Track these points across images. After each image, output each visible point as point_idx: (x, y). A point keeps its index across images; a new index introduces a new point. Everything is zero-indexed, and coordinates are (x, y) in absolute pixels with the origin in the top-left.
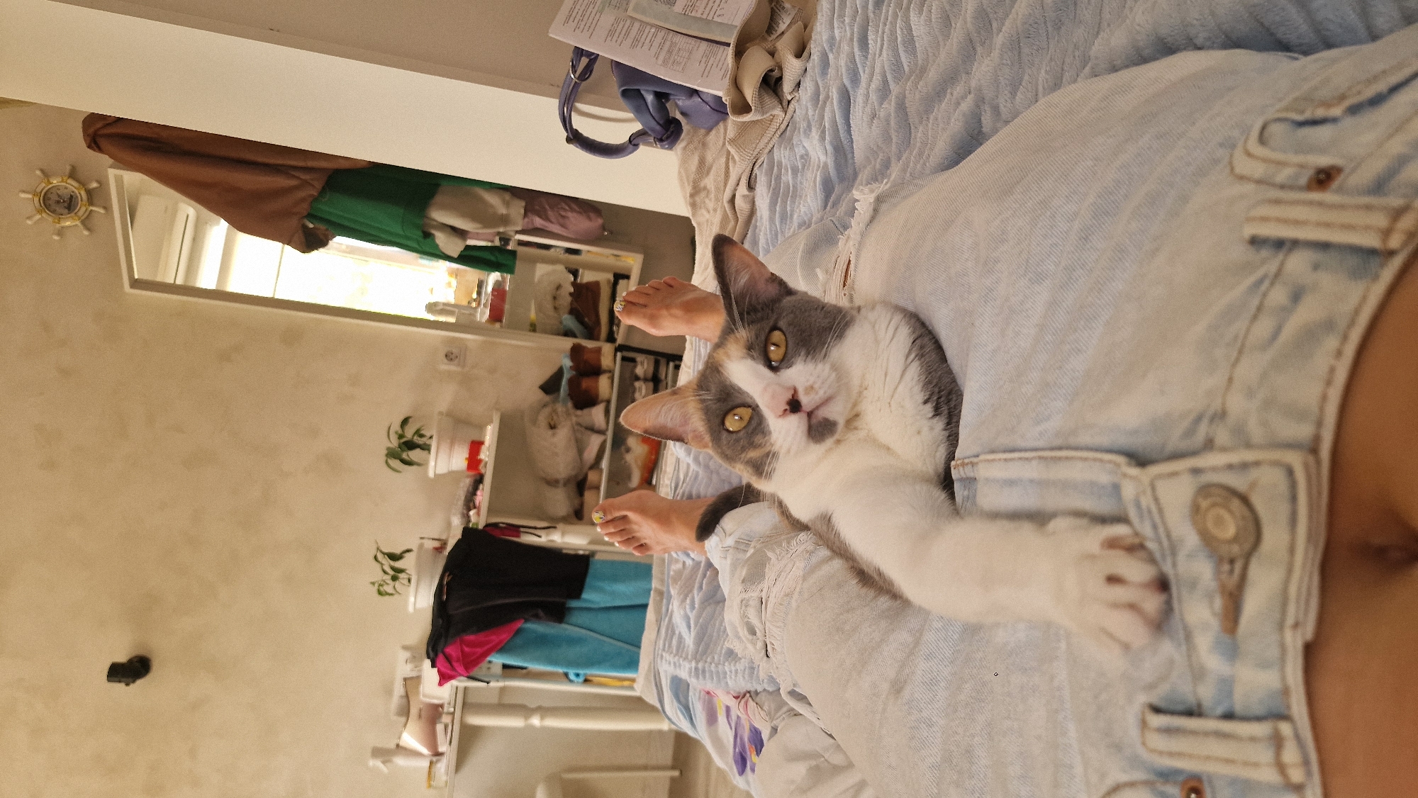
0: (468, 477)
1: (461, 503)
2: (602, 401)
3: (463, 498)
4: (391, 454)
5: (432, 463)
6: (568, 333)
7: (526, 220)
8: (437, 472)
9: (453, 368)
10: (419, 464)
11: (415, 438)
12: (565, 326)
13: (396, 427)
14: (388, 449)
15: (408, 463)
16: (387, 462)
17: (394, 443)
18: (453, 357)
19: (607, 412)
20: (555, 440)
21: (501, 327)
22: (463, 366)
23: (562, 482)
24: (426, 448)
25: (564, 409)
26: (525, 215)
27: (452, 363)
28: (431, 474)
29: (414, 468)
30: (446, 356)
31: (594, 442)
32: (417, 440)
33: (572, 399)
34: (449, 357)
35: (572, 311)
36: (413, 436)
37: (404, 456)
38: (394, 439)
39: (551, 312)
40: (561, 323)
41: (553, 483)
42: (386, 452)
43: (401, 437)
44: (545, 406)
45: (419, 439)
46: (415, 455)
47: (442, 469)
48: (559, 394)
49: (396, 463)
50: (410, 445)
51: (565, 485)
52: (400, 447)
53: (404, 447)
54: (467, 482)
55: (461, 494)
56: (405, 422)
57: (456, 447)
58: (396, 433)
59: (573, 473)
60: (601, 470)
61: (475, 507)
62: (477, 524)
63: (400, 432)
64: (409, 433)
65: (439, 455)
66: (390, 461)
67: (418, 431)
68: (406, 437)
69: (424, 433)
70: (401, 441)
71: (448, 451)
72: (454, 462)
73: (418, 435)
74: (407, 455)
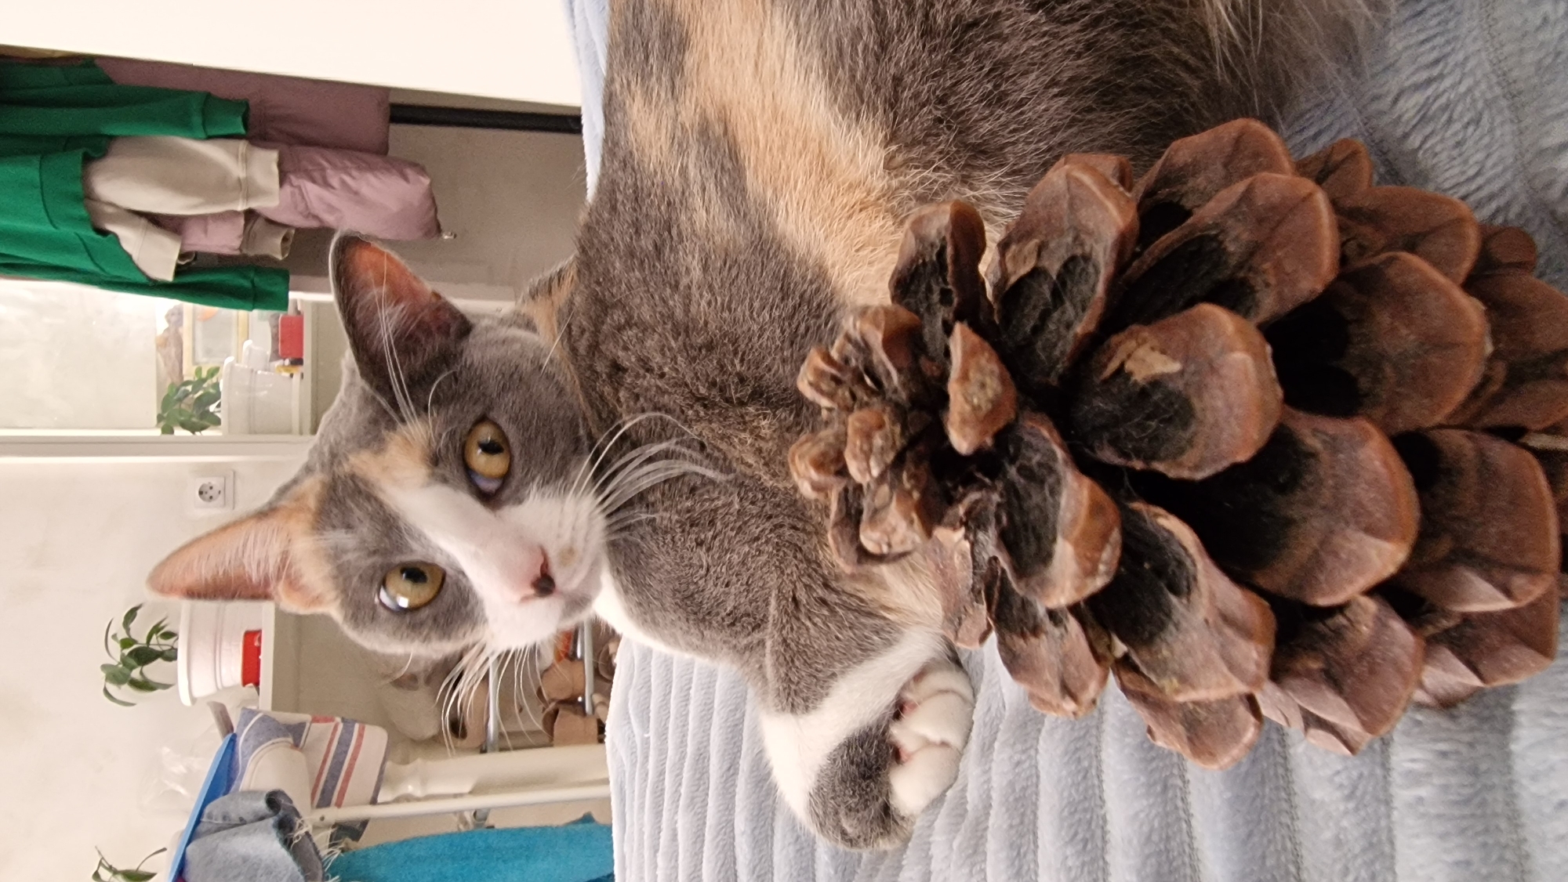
4: (116, 676)
5: (183, 681)
7: (287, 188)
8: (196, 695)
9: (207, 510)
10: (166, 686)
11: (154, 640)
13: (115, 627)
14: (104, 667)
15: (144, 685)
16: (106, 692)
17: (116, 654)
18: (213, 493)
22: (234, 507)
26: (283, 179)
27: (212, 504)
29: (159, 692)
30: (201, 493)
32: (157, 643)
34: (206, 494)
36: (150, 637)
37: (135, 674)
38: (115, 647)
42: (103, 675)
43: (126, 643)
45: (162, 641)
46: (154, 671)
47: (204, 688)
49: (123, 691)
50: (144, 656)
52: (123, 660)
53: (132, 662)
56: (131, 615)
57: (225, 645)
58: (117, 637)
63: (123, 635)
64: (140, 633)
65: (194, 665)
66: (112, 688)
67: (156, 629)
68: (135, 642)
69: (166, 630)
70: (127, 651)
71: (210, 655)
72: (224, 671)
73: (154, 637)
74: (141, 673)
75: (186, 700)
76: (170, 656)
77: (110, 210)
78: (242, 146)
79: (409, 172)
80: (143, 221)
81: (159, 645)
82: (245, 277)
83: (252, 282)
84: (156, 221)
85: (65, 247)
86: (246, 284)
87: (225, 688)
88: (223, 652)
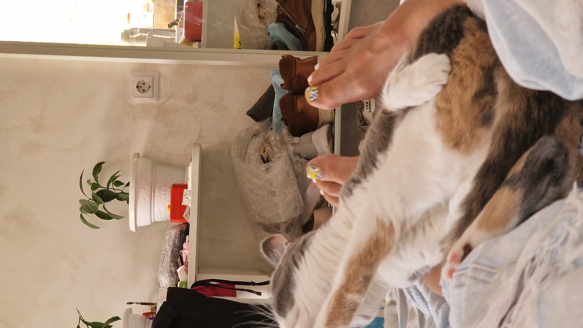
0: (173, 228)
1: (168, 259)
2: (323, 124)
3: (169, 253)
5: (132, 215)
6: (277, 45)
8: (139, 225)
9: (146, 100)
10: (118, 217)
11: (111, 186)
12: (273, 38)
13: (89, 175)
14: (82, 201)
15: (105, 216)
16: (82, 217)
17: (89, 193)
18: (145, 87)
19: (331, 136)
20: (269, 176)
21: (199, 46)
22: (159, 97)
23: (283, 226)
24: (123, 197)
25: (278, 138)
27: (145, 94)
28: (132, 228)
29: (115, 220)
30: (137, 87)
32: (113, 188)
33: (286, 124)
34: (141, 87)
35: (281, 19)
36: (109, 184)
37: (100, 208)
38: (87, 188)
39: (256, 23)
40: (269, 34)
41: (272, 227)
42: (80, 205)
43: (94, 186)
44: (255, 135)
45: (115, 187)
46: (112, 206)
47: (144, 220)
48: (271, 121)
49: (92, 218)
50: (106, 196)
52: (94, 198)
53: (98, 199)
54: (173, 234)
55: (168, 248)
56: (98, 168)
57: (157, 193)
58: (89, 181)
59: (296, 215)
61: (183, 264)
62: (186, 283)
63: (93, 181)
64: (104, 181)
65: (139, 205)
66: (85, 216)
67: (113, 178)
68: (100, 186)
69: (117, 180)
70: (96, 191)
71: (148, 199)
72: (156, 211)
73: (111, 183)
74: (104, 207)
88: (156, 197)
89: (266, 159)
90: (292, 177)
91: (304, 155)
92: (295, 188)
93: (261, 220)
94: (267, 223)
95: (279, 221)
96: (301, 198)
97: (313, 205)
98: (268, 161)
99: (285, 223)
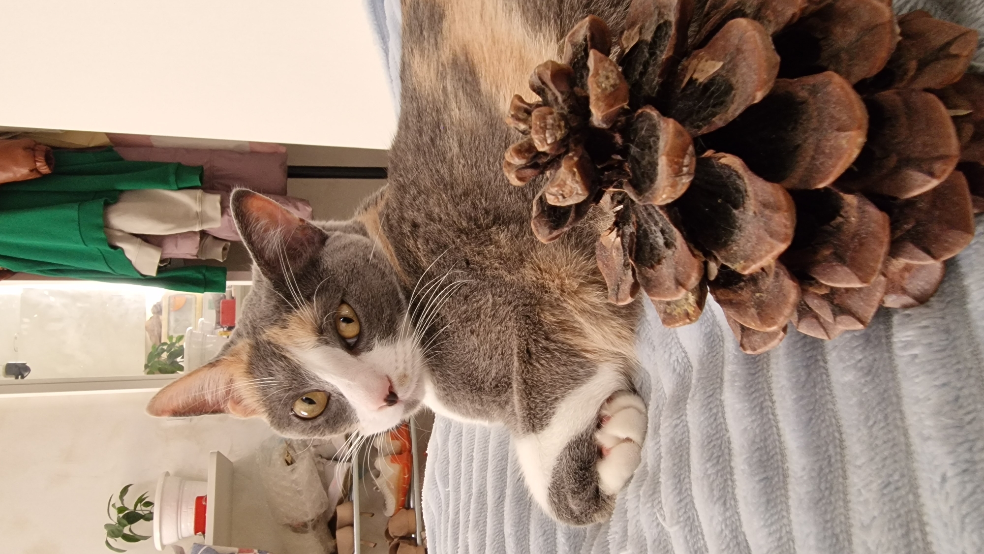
4: (114, 532)
5: (157, 534)
7: (226, 217)
8: (164, 543)
9: (179, 423)
10: (145, 538)
11: (139, 507)
13: (114, 499)
14: (107, 526)
15: (132, 538)
16: (108, 543)
17: (115, 517)
20: (295, 476)
23: (310, 524)
26: (223, 212)
29: (141, 541)
31: (339, 471)
32: (141, 509)
36: (136, 506)
37: (126, 531)
38: (114, 513)
41: (300, 528)
42: (106, 531)
43: (120, 510)
45: (143, 508)
46: (138, 528)
47: (170, 537)
49: (118, 542)
50: (132, 517)
51: (314, 527)
52: (119, 522)
53: (125, 522)
56: (125, 490)
57: (184, 509)
58: (115, 505)
59: (322, 511)
60: (352, 502)
63: (119, 505)
64: (130, 503)
65: (164, 523)
66: (111, 541)
67: (140, 500)
68: (127, 509)
69: (146, 500)
70: (121, 515)
71: (174, 515)
72: (183, 526)
73: (139, 505)
74: (130, 530)
75: (158, 547)
76: (149, 518)
77: (119, 234)
78: (199, 193)
79: (300, 205)
80: (139, 240)
81: (142, 510)
82: (200, 273)
83: (204, 276)
84: (146, 239)
85: (91, 258)
86: (200, 276)
87: (183, 538)
88: (183, 513)
89: (290, 462)
90: (316, 475)
91: (325, 455)
92: (320, 485)
93: (288, 522)
94: (295, 523)
95: (306, 519)
96: (325, 494)
97: (336, 501)
98: (292, 463)
99: (312, 520)
